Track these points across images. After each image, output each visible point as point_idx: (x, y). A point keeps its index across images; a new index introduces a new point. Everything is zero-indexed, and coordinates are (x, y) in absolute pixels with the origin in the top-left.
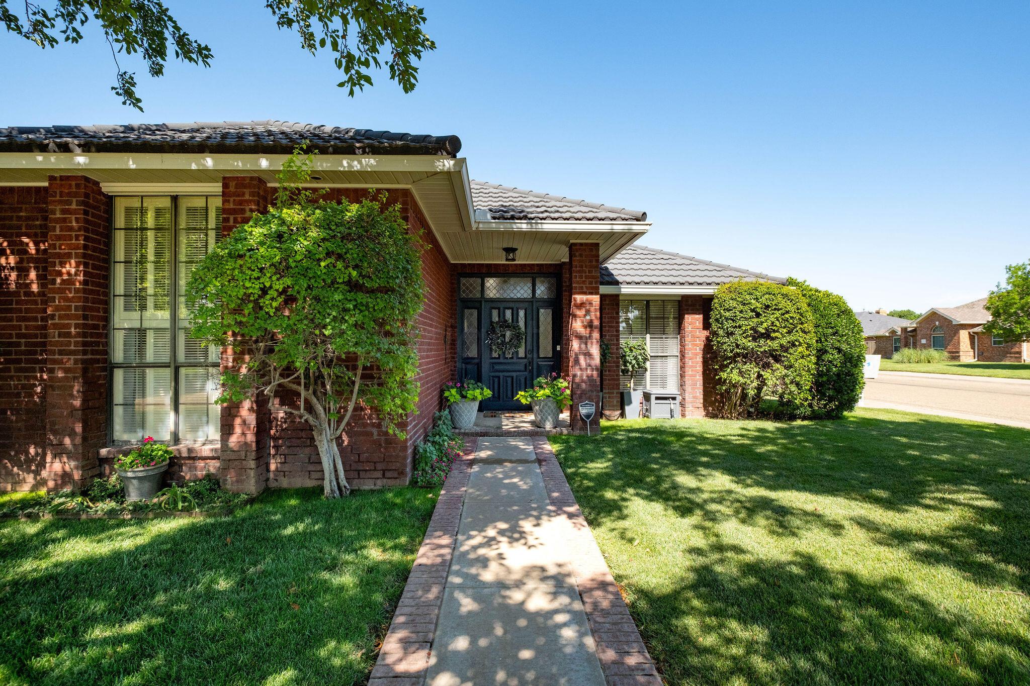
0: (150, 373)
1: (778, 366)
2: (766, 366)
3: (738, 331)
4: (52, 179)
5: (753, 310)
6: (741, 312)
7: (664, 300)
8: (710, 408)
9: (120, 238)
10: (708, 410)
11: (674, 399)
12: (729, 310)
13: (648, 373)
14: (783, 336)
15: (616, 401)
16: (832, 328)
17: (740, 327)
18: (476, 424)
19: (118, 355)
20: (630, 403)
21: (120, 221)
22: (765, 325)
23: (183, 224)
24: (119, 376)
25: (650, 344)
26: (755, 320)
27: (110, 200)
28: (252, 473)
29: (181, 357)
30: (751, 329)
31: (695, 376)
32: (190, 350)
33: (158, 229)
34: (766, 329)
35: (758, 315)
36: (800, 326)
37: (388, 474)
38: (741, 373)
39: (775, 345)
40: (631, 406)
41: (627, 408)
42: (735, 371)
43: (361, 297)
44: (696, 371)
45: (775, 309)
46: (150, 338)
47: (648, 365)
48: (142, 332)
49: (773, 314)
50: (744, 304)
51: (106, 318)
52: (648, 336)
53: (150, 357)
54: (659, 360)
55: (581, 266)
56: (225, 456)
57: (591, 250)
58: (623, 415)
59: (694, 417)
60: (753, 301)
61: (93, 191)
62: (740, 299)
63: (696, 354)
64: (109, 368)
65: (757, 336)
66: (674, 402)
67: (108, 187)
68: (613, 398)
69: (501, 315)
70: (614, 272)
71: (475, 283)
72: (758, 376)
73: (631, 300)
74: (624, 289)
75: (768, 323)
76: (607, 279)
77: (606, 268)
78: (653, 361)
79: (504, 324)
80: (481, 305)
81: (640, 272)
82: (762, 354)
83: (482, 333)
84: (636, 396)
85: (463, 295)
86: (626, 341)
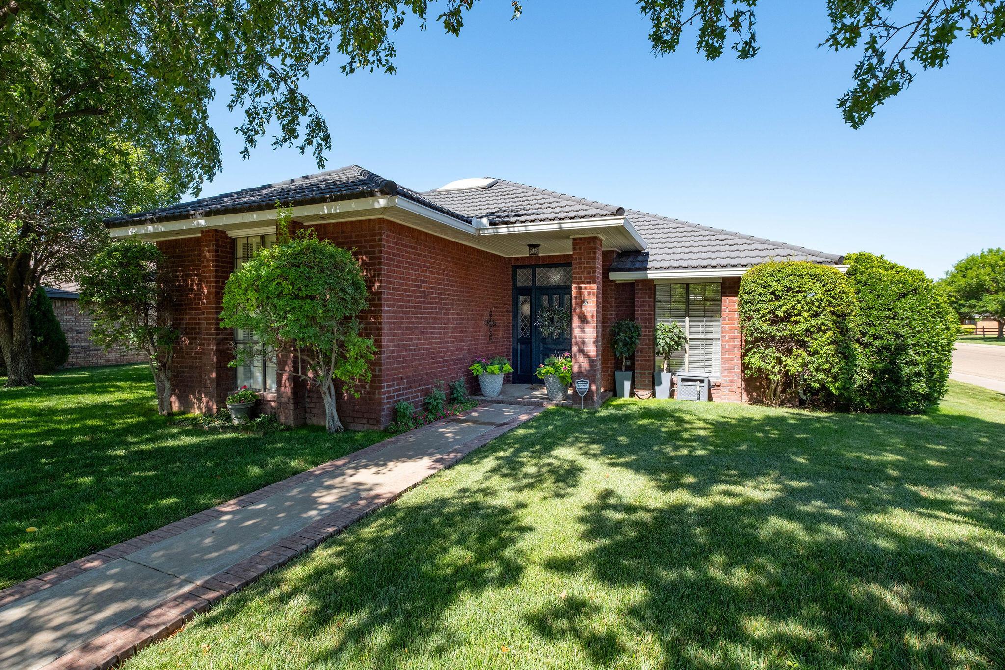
1: (801, 351)
2: (787, 352)
3: (756, 315)
4: (202, 232)
5: (772, 293)
6: (760, 295)
7: (704, 283)
8: (755, 394)
10: (752, 395)
11: (702, 381)
12: (749, 293)
13: (687, 356)
14: (806, 320)
15: (647, 381)
16: (889, 310)
17: (758, 310)
18: (501, 393)
20: (660, 383)
21: (240, 253)
22: (784, 308)
25: (687, 327)
26: (776, 303)
27: (233, 241)
28: (292, 412)
30: (769, 313)
31: (733, 360)
34: (784, 312)
35: (778, 298)
36: (829, 309)
37: (370, 421)
38: (763, 358)
39: (796, 329)
40: (662, 386)
41: (657, 388)
42: (757, 356)
44: (734, 355)
45: (797, 292)
47: (687, 346)
49: (794, 296)
50: (765, 287)
52: (687, 319)
54: (700, 344)
55: (580, 259)
56: (279, 400)
57: (589, 243)
58: (654, 395)
59: (730, 401)
60: (775, 284)
61: (221, 237)
62: (760, 282)
63: (734, 337)
64: (234, 342)
65: (775, 321)
66: (702, 384)
67: (232, 234)
68: (645, 377)
69: (550, 301)
70: (650, 258)
71: (528, 272)
72: (779, 361)
73: (669, 284)
74: (651, 275)
75: (789, 306)
76: (638, 265)
77: (648, 254)
78: (693, 343)
79: (551, 309)
80: (531, 292)
81: (678, 256)
82: (783, 339)
83: (533, 317)
84: (666, 377)
85: (519, 284)
86: (663, 324)
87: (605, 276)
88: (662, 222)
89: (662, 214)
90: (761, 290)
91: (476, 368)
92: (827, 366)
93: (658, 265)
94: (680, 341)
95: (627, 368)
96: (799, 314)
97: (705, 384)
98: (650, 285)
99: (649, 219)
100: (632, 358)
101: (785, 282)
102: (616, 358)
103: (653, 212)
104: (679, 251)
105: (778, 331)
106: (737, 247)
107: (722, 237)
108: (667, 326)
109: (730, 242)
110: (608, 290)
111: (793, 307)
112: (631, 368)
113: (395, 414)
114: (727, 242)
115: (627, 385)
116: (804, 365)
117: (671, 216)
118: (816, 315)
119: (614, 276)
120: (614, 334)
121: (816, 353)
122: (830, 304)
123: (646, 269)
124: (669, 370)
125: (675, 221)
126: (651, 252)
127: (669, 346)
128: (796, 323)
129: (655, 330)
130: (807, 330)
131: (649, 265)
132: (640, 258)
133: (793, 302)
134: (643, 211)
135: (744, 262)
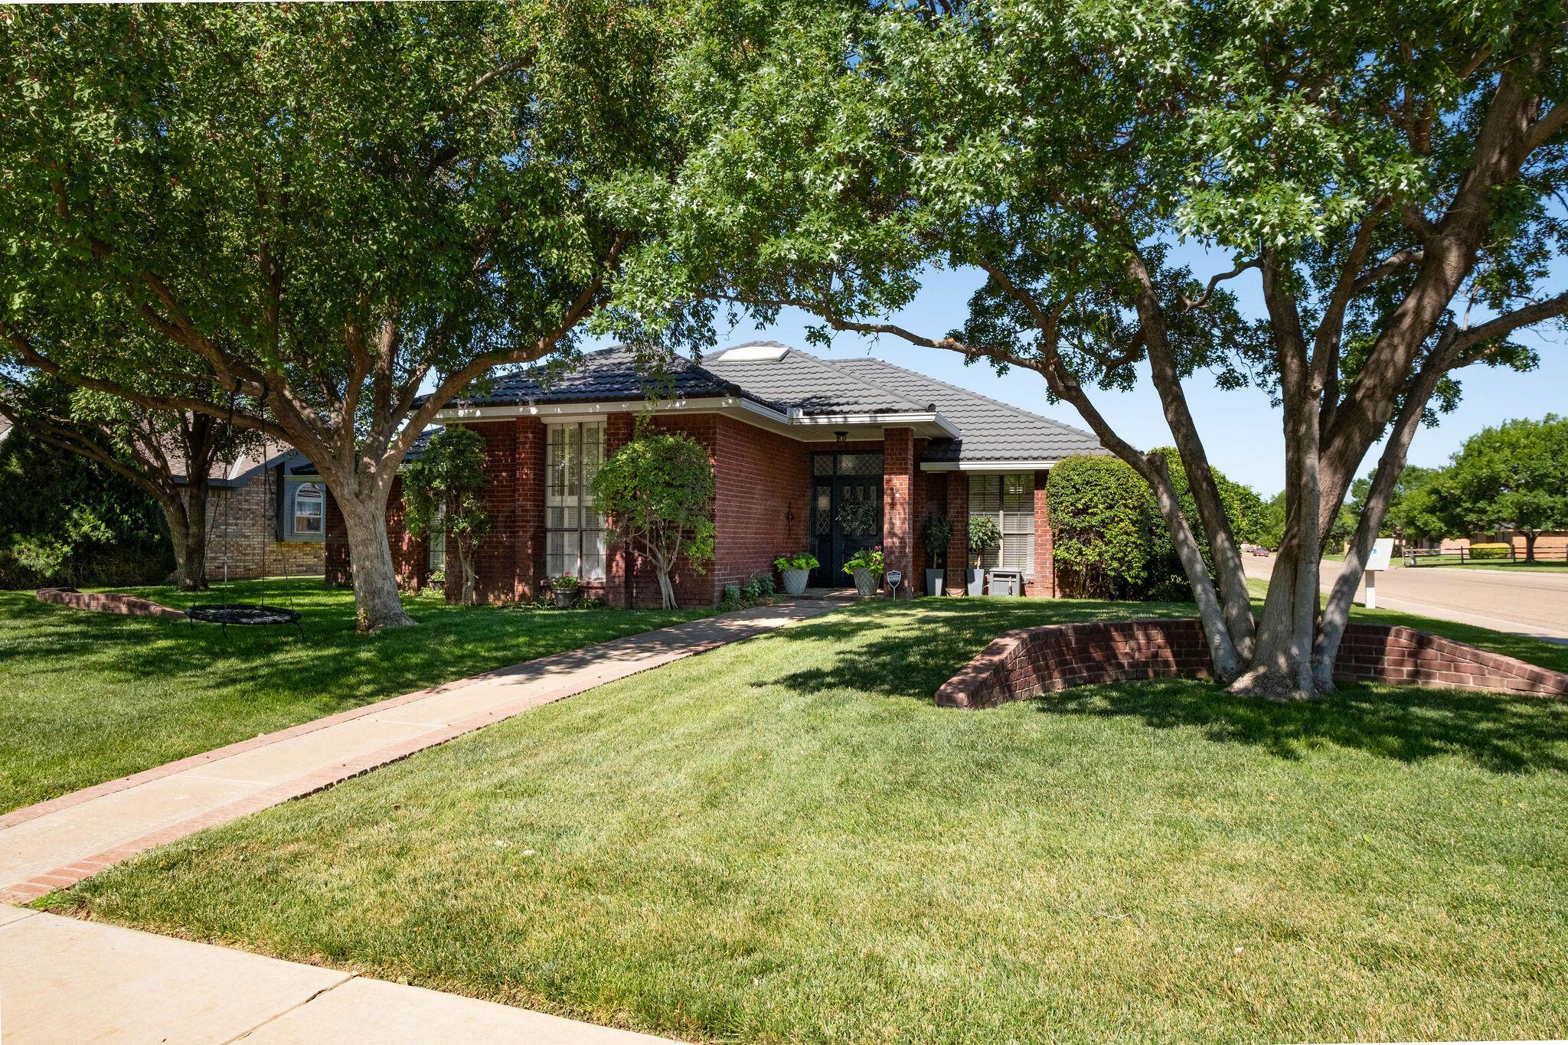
0: (566, 535)
1: (1098, 541)
2: (1087, 542)
3: (1060, 508)
4: (517, 418)
5: (1074, 486)
6: (1063, 487)
7: (1018, 475)
9: (550, 449)
10: (1065, 592)
11: (1014, 576)
12: (1054, 486)
13: (1001, 552)
14: (1102, 512)
15: (960, 578)
17: (1062, 503)
19: (549, 524)
20: (973, 580)
21: (550, 440)
22: (1083, 501)
23: (585, 440)
24: (549, 535)
25: (1002, 522)
26: (1077, 496)
27: (545, 426)
28: (622, 596)
29: (584, 526)
30: (1071, 505)
31: (1045, 555)
32: (588, 522)
33: (571, 444)
34: (1083, 505)
35: (1078, 491)
37: (703, 602)
38: (1068, 549)
39: (1095, 521)
40: (974, 582)
41: (970, 586)
42: (1063, 548)
43: (671, 490)
44: (1046, 550)
45: (1095, 485)
46: (566, 512)
47: (1001, 542)
48: (562, 509)
49: (1092, 490)
50: (1068, 480)
51: (544, 501)
52: (1001, 513)
53: (566, 525)
54: (1014, 539)
55: (892, 450)
56: (609, 586)
57: (900, 435)
58: (966, 590)
59: (1043, 597)
60: (1076, 477)
61: (538, 425)
62: (1064, 475)
63: (1046, 532)
64: (545, 531)
65: (1077, 513)
66: (1014, 579)
67: (544, 420)
68: (957, 575)
69: (853, 492)
70: (964, 447)
71: (828, 460)
72: (1080, 553)
73: (984, 476)
74: (964, 466)
75: (1086, 499)
76: (949, 455)
77: (960, 442)
78: (1007, 539)
79: (854, 501)
80: (833, 482)
81: (991, 446)
82: (1084, 530)
83: (833, 510)
84: (979, 574)
85: (817, 473)
86: (976, 518)
87: (916, 467)
88: (979, 402)
89: (980, 392)
90: (1064, 483)
91: (782, 563)
92: (1120, 555)
93: (970, 455)
94: (994, 536)
95: (939, 566)
96: (1096, 506)
97: (1017, 579)
98: (964, 477)
99: (964, 397)
100: (943, 555)
101: (1085, 477)
102: (927, 554)
103: (969, 388)
104: (993, 439)
105: (1079, 523)
106: (1051, 438)
107: (1039, 424)
108: (981, 519)
109: (1048, 432)
110: (920, 482)
111: (1091, 500)
112: (943, 566)
113: (725, 595)
114: (1043, 431)
115: (939, 583)
116: (1100, 555)
117: (990, 396)
118: (1111, 507)
119: (925, 466)
120: (925, 528)
121: (1111, 542)
122: (1123, 498)
123: (958, 460)
124: (981, 567)
125: (994, 402)
126: (965, 440)
127: (983, 541)
128: (1094, 514)
129: (968, 524)
130: (1103, 521)
131: (962, 455)
132: (953, 447)
133: (1090, 495)
134: (959, 386)
135: (1054, 454)
